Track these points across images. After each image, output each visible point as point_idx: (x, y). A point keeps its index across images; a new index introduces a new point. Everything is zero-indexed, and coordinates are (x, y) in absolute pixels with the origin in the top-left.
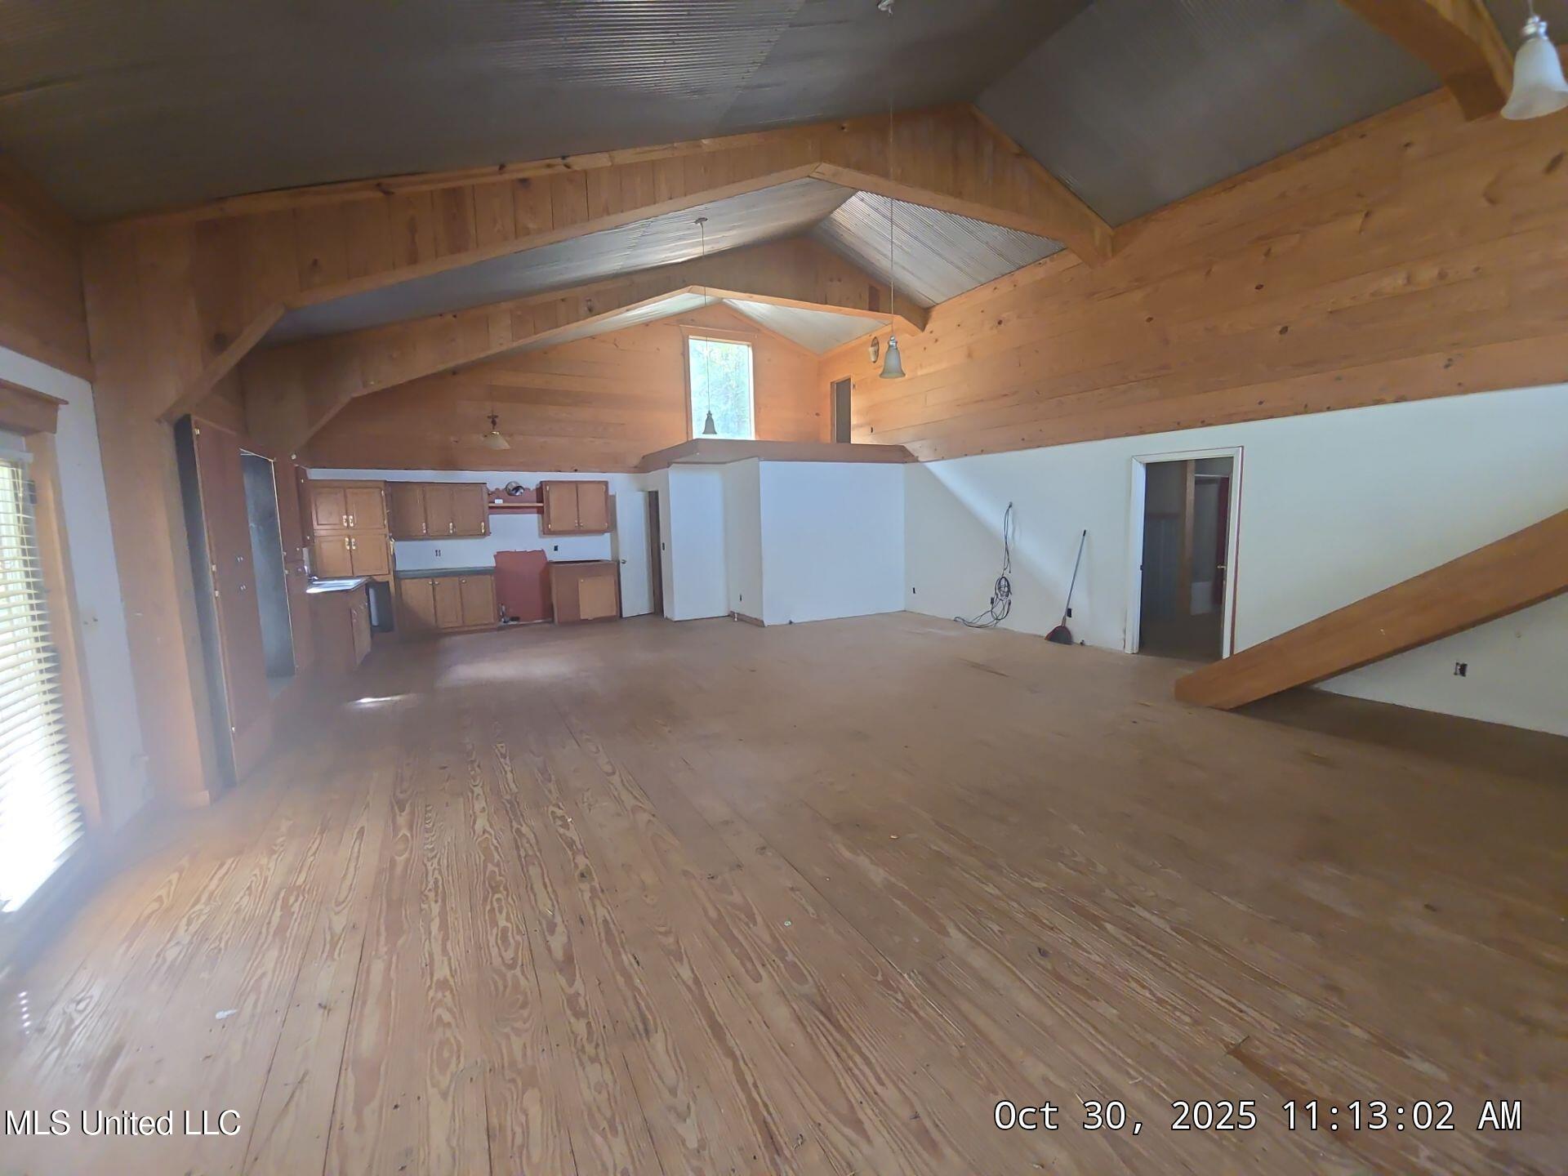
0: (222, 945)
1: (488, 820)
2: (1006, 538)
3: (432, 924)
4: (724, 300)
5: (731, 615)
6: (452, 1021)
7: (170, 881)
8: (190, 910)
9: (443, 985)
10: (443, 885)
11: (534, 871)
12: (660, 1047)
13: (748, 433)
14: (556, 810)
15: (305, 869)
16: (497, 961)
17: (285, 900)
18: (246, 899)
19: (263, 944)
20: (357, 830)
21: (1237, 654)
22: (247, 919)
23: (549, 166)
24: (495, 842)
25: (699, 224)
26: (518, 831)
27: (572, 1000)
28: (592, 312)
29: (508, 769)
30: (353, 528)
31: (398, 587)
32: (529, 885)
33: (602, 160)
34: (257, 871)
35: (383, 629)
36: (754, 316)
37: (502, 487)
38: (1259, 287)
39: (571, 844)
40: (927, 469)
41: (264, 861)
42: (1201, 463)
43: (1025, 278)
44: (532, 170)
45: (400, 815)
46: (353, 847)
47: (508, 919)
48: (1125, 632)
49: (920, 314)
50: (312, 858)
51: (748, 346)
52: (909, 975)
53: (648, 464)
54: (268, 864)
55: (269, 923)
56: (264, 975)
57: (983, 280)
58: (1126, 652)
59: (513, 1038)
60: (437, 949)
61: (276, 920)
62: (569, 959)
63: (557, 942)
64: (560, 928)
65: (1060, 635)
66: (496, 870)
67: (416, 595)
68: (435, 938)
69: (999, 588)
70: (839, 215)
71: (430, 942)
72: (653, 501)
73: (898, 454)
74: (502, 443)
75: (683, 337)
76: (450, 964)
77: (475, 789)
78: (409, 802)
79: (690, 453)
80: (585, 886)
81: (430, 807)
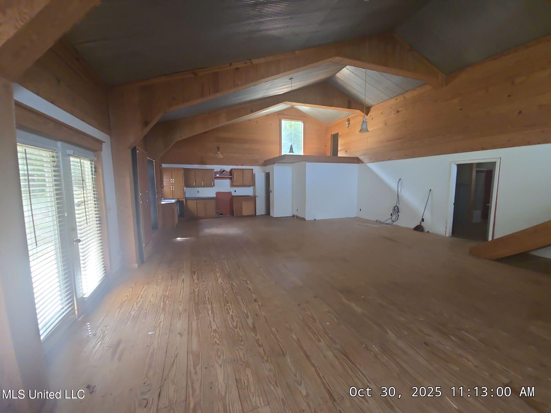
0: (147, 312)
1: (222, 279)
2: (398, 192)
3: (209, 311)
4: (294, 106)
5: (294, 216)
6: (220, 343)
7: (130, 291)
8: (136, 300)
9: (215, 331)
10: (210, 299)
11: (239, 297)
12: (289, 360)
13: (301, 153)
14: (243, 278)
15: (168, 290)
16: (231, 326)
17: (164, 299)
18: (152, 298)
19: (159, 312)
20: (182, 279)
21: (495, 239)
22: (153, 304)
23: (246, 63)
24: (225, 287)
25: (290, 80)
26: (232, 284)
27: (257, 341)
28: (252, 112)
29: (226, 264)
30: (173, 183)
31: (186, 202)
32: (238, 302)
33: (262, 60)
34: (154, 290)
35: (181, 215)
36: (305, 112)
37: (219, 170)
38: (509, 96)
39: (249, 289)
40: (367, 166)
41: (156, 287)
42: (479, 165)
43: (408, 95)
44: (240, 65)
45: (194, 276)
46: (181, 285)
47: (233, 312)
48: (446, 228)
49: (366, 109)
50: (170, 287)
51: (302, 122)
52: (375, 346)
53: (267, 163)
54: (157, 288)
55: (160, 306)
56: (161, 322)
57: (392, 96)
58: (446, 236)
59: (240, 351)
60: (212, 320)
61: (162, 306)
62: (254, 327)
63: (250, 321)
64: (250, 317)
65: (419, 228)
66: (227, 296)
67: (191, 205)
68: (211, 316)
69: (395, 210)
70: (338, 75)
71: (209, 317)
72: (268, 176)
73: (357, 160)
74: (221, 156)
75: (280, 119)
76: (216, 325)
77: (216, 269)
78: (196, 272)
79: (281, 159)
80: (256, 304)
81: (203, 274)
